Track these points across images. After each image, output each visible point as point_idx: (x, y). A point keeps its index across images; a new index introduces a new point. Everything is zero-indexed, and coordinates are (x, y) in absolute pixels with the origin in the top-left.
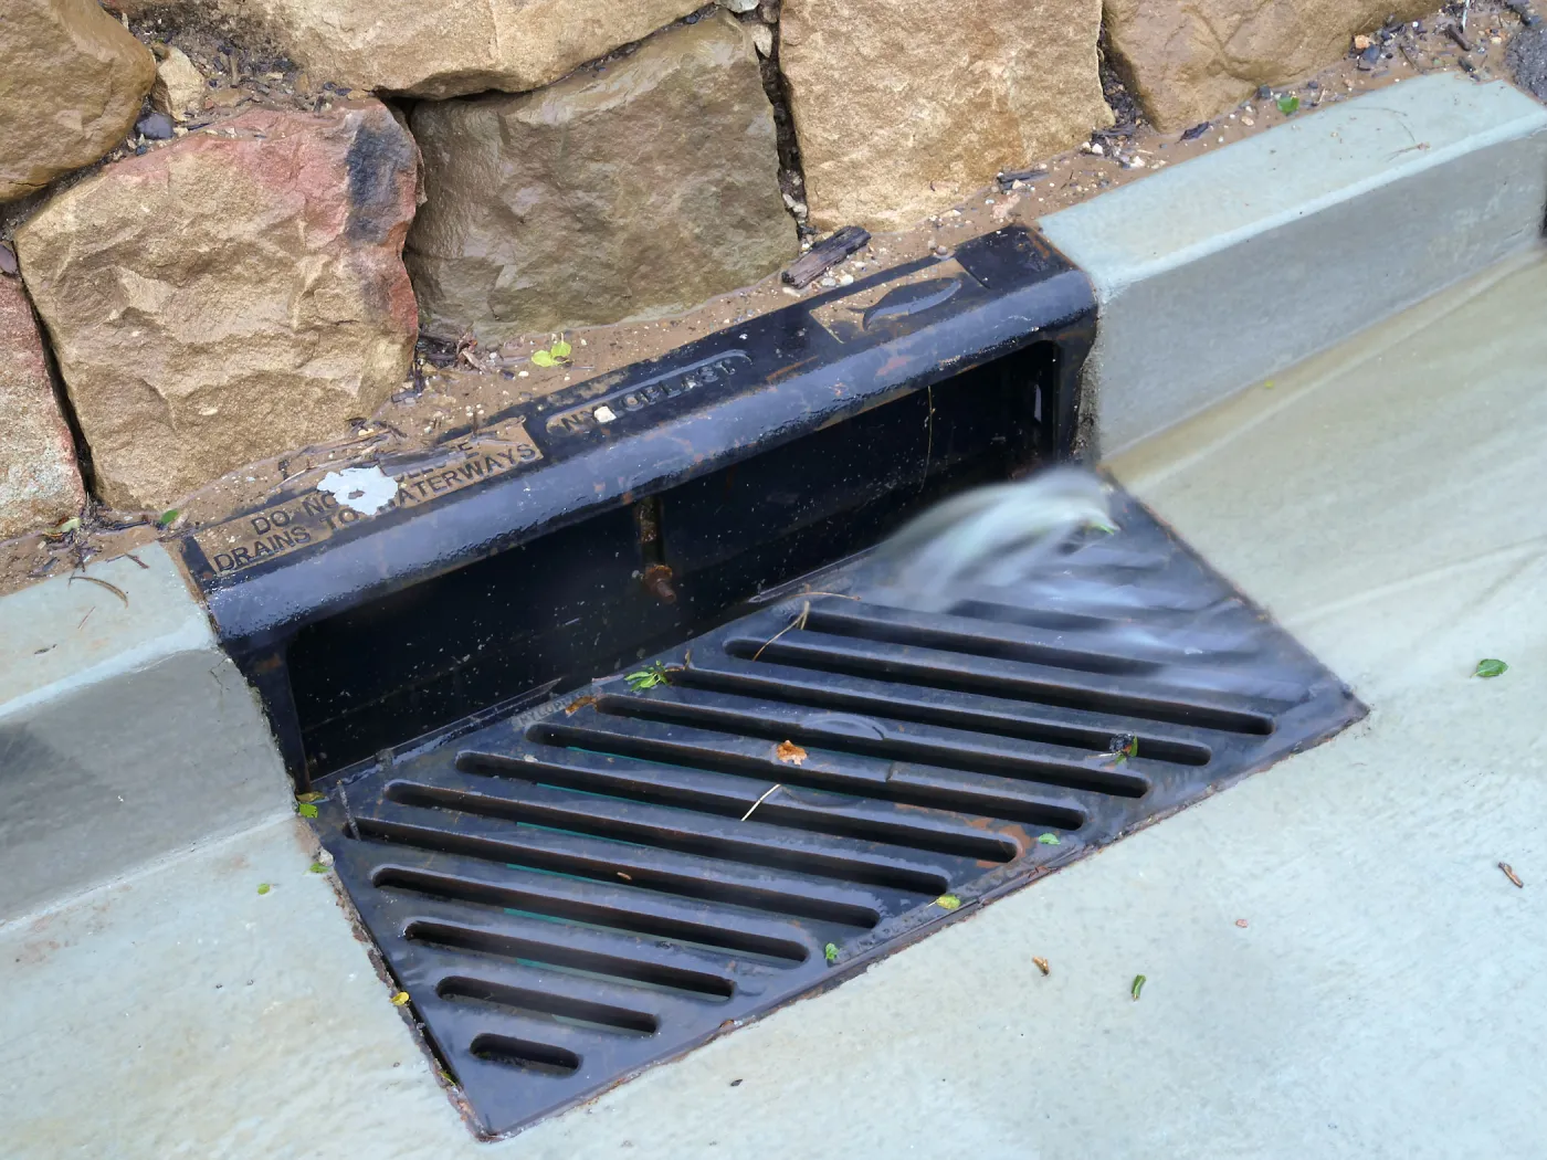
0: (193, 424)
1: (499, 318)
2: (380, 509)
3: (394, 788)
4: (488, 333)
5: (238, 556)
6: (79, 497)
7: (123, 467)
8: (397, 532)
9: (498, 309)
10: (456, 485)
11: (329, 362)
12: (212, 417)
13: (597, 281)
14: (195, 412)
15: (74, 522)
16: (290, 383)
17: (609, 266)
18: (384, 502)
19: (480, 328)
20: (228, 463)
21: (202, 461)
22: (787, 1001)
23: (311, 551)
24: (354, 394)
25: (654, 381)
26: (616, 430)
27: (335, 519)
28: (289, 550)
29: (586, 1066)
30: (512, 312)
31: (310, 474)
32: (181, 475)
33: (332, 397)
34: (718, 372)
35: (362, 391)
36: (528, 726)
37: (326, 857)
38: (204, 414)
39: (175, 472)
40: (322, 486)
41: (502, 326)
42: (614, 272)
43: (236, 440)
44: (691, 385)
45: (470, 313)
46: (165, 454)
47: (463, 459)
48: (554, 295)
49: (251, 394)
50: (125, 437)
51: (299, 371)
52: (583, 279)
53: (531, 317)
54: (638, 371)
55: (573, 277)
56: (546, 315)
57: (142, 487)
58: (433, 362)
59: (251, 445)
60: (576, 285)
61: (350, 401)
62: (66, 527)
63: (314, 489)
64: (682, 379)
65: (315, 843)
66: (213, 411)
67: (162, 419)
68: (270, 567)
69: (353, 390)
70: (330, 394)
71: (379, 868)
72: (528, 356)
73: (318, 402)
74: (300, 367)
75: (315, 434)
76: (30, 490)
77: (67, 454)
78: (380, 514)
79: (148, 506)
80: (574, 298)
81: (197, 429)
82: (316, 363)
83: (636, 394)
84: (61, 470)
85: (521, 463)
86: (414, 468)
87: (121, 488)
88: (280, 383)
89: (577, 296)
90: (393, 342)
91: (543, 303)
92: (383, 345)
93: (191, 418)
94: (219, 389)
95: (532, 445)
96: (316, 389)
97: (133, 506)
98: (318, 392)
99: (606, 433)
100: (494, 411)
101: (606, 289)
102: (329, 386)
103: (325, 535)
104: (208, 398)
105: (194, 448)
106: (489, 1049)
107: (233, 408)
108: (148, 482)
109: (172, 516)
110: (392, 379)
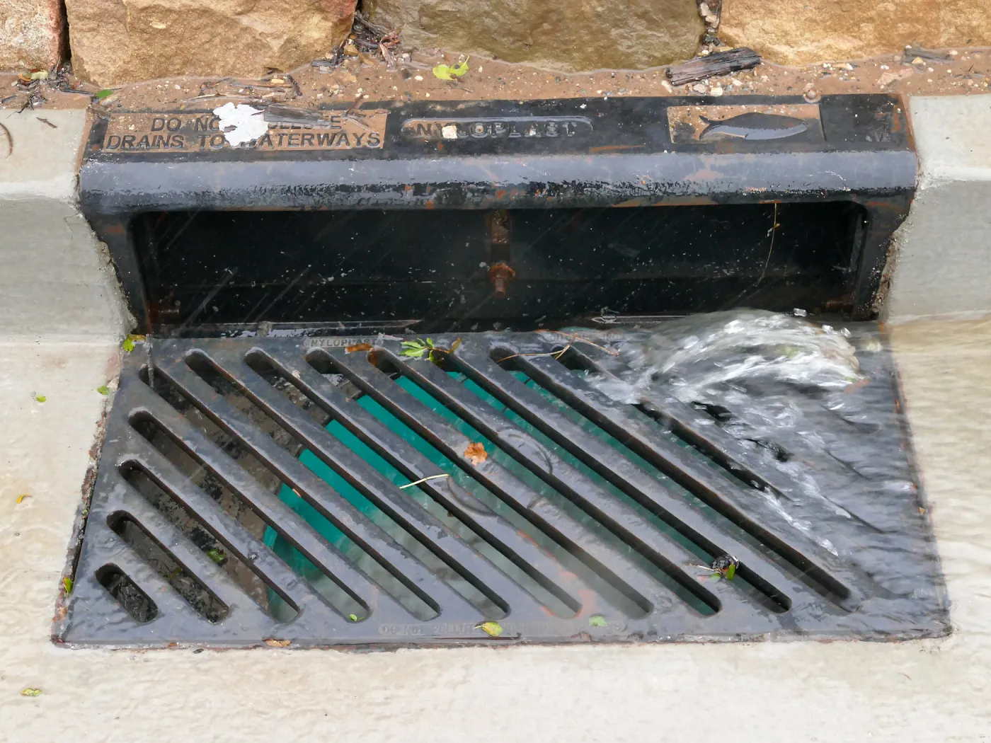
0: (143, 31)
1: (425, 28)
2: (242, 144)
3: (195, 354)
4: (411, 36)
5: (127, 141)
6: (53, 57)
7: (86, 46)
8: (239, 167)
9: (425, 20)
10: (306, 147)
11: (264, 18)
12: (160, 31)
13: (504, 24)
14: (147, 23)
15: (43, 74)
16: (228, 24)
17: (514, 14)
18: (247, 140)
19: (407, 30)
20: (167, 70)
21: (145, 60)
22: (325, 645)
23: (171, 157)
24: (276, 49)
25: (507, 119)
26: (451, 148)
27: (208, 139)
28: (162, 150)
29: (158, 623)
30: (435, 26)
31: (216, 99)
32: (126, 66)
33: (257, 45)
34: (560, 130)
35: (284, 49)
36: (311, 349)
37: (113, 385)
38: (155, 26)
39: (121, 63)
40: (216, 112)
41: (424, 34)
42: (519, 21)
43: (176, 54)
44: (532, 133)
45: (405, 16)
46: (117, 47)
47: (328, 129)
48: (470, 24)
49: (195, 24)
50: (92, 24)
51: (238, 17)
52: (495, 19)
53: (450, 35)
54: (499, 107)
55: (487, 14)
56: (461, 38)
57: (94, 65)
58: (358, 46)
59: (186, 63)
60: (488, 21)
61: (270, 53)
62: (34, 76)
63: (211, 112)
64: (527, 126)
65: (117, 371)
66: (162, 26)
67: (121, 20)
68: (141, 158)
69: (276, 45)
70: (259, 43)
71: (141, 409)
72: (433, 64)
73: (248, 46)
74: (240, 14)
75: (238, 69)
76: (17, 40)
77: (52, 23)
78: (240, 147)
79: (95, 81)
80: (484, 31)
81: (146, 36)
82: (254, 16)
83: (486, 125)
84: (43, 34)
85: (365, 146)
86: (288, 122)
87: (80, 60)
88: (221, 22)
89: (486, 31)
90: (326, 19)
91: (461, 27)
92: (316, 18)
93: (142, 26)
94: (170, 11)
95: (382, 137)
96: (248, 35)
97: (86, 78)
98: (248, 38)
99: (440, 146)
100: (377, 99)
101: (510, 33)
102: (258, 37)
103: (195, 148)
104: (160, 15)
105: (139, 49)
106: (109, 578)
107: (179, 29)
108: (99, 63)
109: (106, 93)
110: (318, 48)
